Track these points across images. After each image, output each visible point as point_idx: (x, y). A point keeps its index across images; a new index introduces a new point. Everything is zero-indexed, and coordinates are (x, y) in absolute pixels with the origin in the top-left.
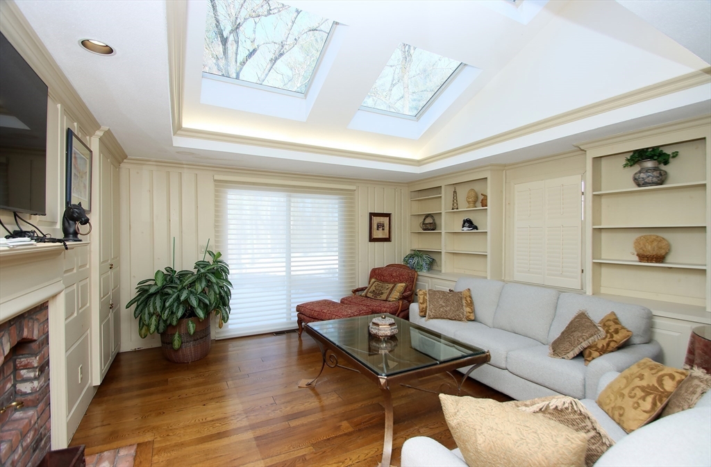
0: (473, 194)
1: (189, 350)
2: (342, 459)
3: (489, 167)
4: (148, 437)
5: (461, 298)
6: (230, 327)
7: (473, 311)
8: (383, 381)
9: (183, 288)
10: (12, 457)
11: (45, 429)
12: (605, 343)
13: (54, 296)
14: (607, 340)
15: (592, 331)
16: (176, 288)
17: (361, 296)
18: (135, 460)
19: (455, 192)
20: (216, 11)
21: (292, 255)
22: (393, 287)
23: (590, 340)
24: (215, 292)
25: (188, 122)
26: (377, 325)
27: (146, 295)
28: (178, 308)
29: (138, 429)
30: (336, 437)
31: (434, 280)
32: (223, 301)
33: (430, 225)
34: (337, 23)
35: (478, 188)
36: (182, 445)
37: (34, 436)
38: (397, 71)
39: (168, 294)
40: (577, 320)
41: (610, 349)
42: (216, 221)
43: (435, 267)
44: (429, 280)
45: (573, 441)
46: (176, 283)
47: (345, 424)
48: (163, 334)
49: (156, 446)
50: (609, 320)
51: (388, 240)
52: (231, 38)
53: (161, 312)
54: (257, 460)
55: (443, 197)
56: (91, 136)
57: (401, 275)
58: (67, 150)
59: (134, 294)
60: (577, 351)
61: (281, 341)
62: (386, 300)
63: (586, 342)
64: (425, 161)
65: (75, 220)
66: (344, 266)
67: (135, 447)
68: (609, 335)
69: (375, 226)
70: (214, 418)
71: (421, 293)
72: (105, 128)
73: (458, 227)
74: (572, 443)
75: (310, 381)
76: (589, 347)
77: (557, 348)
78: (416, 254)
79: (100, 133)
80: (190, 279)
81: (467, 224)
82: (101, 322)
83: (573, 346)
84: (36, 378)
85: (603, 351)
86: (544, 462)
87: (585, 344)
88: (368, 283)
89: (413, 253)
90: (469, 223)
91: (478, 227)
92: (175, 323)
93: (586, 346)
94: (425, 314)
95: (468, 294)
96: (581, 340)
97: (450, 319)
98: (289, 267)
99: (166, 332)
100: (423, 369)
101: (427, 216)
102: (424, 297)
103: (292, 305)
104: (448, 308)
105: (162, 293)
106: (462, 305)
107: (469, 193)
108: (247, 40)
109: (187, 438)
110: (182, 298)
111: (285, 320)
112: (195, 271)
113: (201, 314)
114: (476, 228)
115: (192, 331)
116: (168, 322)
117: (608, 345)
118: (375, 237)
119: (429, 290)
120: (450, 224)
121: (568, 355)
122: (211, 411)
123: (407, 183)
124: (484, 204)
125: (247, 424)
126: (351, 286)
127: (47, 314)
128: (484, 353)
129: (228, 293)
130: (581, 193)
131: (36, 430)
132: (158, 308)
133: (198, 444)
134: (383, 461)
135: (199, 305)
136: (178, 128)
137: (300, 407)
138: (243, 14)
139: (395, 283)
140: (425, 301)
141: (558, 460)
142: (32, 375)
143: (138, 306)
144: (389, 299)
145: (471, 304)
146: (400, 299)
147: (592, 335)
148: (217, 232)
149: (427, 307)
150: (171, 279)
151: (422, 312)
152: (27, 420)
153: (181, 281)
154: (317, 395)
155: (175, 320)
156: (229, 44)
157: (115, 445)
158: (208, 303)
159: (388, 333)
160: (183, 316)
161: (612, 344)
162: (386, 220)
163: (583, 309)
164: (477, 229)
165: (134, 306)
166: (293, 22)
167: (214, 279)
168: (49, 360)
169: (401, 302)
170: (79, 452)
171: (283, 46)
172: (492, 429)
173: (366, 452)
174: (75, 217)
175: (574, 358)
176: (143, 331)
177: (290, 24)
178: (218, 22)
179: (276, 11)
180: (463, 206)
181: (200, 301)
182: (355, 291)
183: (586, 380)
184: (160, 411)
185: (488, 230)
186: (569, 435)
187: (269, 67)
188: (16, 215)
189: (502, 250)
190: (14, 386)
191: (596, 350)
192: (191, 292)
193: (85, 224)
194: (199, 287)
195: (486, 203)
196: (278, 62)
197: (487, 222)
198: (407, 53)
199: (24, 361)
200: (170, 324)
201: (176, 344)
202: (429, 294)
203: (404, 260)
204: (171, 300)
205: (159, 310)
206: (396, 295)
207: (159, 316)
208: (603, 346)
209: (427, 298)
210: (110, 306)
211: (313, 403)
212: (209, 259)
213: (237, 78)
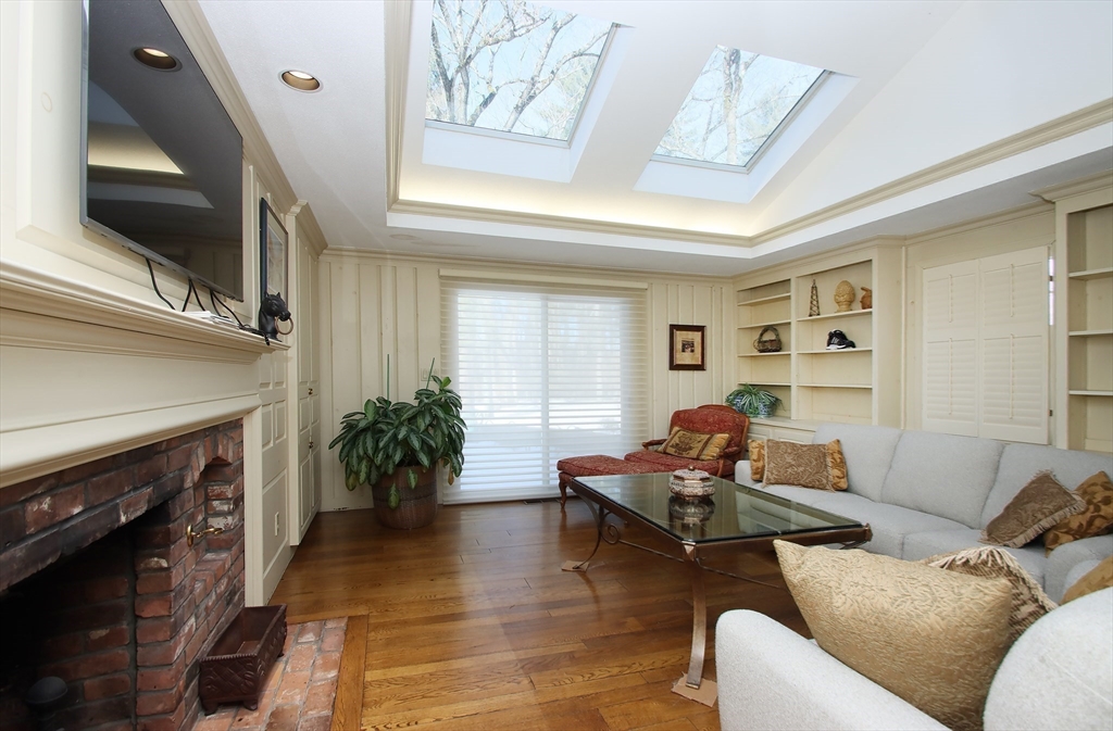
0: (847, 289)
1: (410, 512)
2: (627, 662)
3: (876, 242)
4: (362, 611)
5: (825, 455)
6: (463, 488)
7: (846, 475)
8: (689, 549)
9: (401, 424)
10: (205, 601)
11: (239, 581)
12: (1084, 520)
13: (249, 411)
14: (1089, 515)
15: (1059, 501)
16: (392, 424)
17: (656, 451)
18: (346, 634)
19: (814, 288)
20: (437, 42)
21: (551, 401)
22: (709, 439)
23: (1057, 516)
24: (443, 433)
25: (406, 193)
26: (682, 479)
27: (354, 432)
28: (395, 450)
29: (348, 600)
30: (619, 635)
31: (777, 430)
32: (452, 446)
33: (771, 343)
34: (618, 26)
35: (855, 279)
36: (405, 623)
37: (228, 584)
38: (717, 107)
39: (382, 431)
40: (1034, 485)
41: (1094, 529)
42: (443, 335)
43: (780, 412)
44: (770, 429)
45: (986, 591)
46: (392, 419)
47: (631, 621)
48: (375, 487)
49: (372, 621)
50: (1094, 484)
51: (700, 367)
52: (458, 80)
53: (374, 455)
54: (505, 651)
55: (793, 298)
56: (285, 214)
57: (722, 421)
58: (261, 227)
59: (338, 430)
60: (1031, 534)
61: (535, 512)
62: (697, 459)
63: (1049, 519)
64: (762, 238)
65: (273, 314)
66: (630, 406)
67: (346, 620)
68: (1092, 508)
69: (679, 346)
70: (445, 596)
71: (754, 444)
72: (302, 201)
73: (820, 344)
74: (985, 594)
75: (579, 564)
76: (1053, 528)
77: (996, 532)
78: (749, 390)
79: (296, 209)
80: (410, 412)
81: (835, 340)
82: (300, 462)
83: (1024, 525)
84: (230, 513)
85: (1080, 534)
86: (938, 624)
87: (1046, 523)
88: (667, 432)
89: (742, 388)
90: (839, 338)
91: (856, 344)
92: (391, 471)
93: (1048, 526)
94: (762, 477)
95: (836, 448)
96: (1040, 516)
97: (804, 486)
98: (546, 417)
99: (380, 484)
100: (754, 539)
101: (767, 329)
102: (759, 451)
103: (551, 462)
104: (801, 469)
105: (373, 429)
106: (826, 466)
107: (838, 288)
108: (481, 81)
109: (411, 616)
110: (400, 437)
111: (540, 483)
112: (416, 403)
113: (425, 460)
114: (852, 345)
115: (413, 484)
116: (383, 470)
117: (1090, 523)
118: (679, 362)
119: (769, 440)
120: (804, 339)
121: (1015, 540)
122: (440, 588)
123: (732, 278)
124: (866, 303)
125: (491, 607)
126: (642, 438)
127: (241, 435)
128: (860, 526)
129: (461, 436)
130: (1047, 278)
131: (229, 578)
132: (369, 448)
133: (426, 624)
134: (690, 670)
135: (422, 448)
136: (394, 201)
137: (562, 594)
138: (475, 41)
139: (712, 433)
140: (760, 457)
141: (963, 620)
142: (225, 508)
143: (344, 447)
144: (703, 457)
145: (841, 463)
146: (720, 457)
147: (1060, 508)
148: (443, 350)
149: (764, 466)
150: (384, 413)
151: (756, 474)
152: (221, 563)
153: (397, 416)
154: (588, 582)
155: (391, 466)
156: (455, 89)
157: (321, 615)
158: (434, 445)
159: (699, 491)
160: (401, 463)
161: (1098, 522)
162: (696, 336)
163: (1045, 468)
164: (854, 346)
165: (338, 447)
166: (549, 47)
167: (441, 414)
168: (243, 494)
169: (721, 462)
170: (280, 611)
171: (533, 85)
172: (857, 584)
173: (665, 658)
174: (273, 310)
175: (1027, 546)
176: (351, 480)
177: (545, 49)
178: (439, 56)
179: (523, 31)
180: (829, 308)
181: (423, 442)
182: (647, 445)
183: (1047, 578)
184: (376, 582)
185: (874, 347)
186: (982, 583)
187: (513, 118)
188: (212, 294)
189: (899, 381)
190: (205, 519)
191: (1067, 533)
192: (412, 430)
193: (286, 319)
194: (422, 423)
195: (871, 302)
196: (527, 109)
197: (872, 333)
198: (733, 76)
199: (217, 489)
200: (386, 472)
201: (393, 501)
202: (768, 447)
203: (727, 400)
204: (386, 439)
205: (370, 452)
206: (713, 451)
207: (371, 461)
208: (1081, 524)
209: (765, 452)
210: (310, 445)
211: (583, 591)
212: (434, 387)
213: (472, 125)
